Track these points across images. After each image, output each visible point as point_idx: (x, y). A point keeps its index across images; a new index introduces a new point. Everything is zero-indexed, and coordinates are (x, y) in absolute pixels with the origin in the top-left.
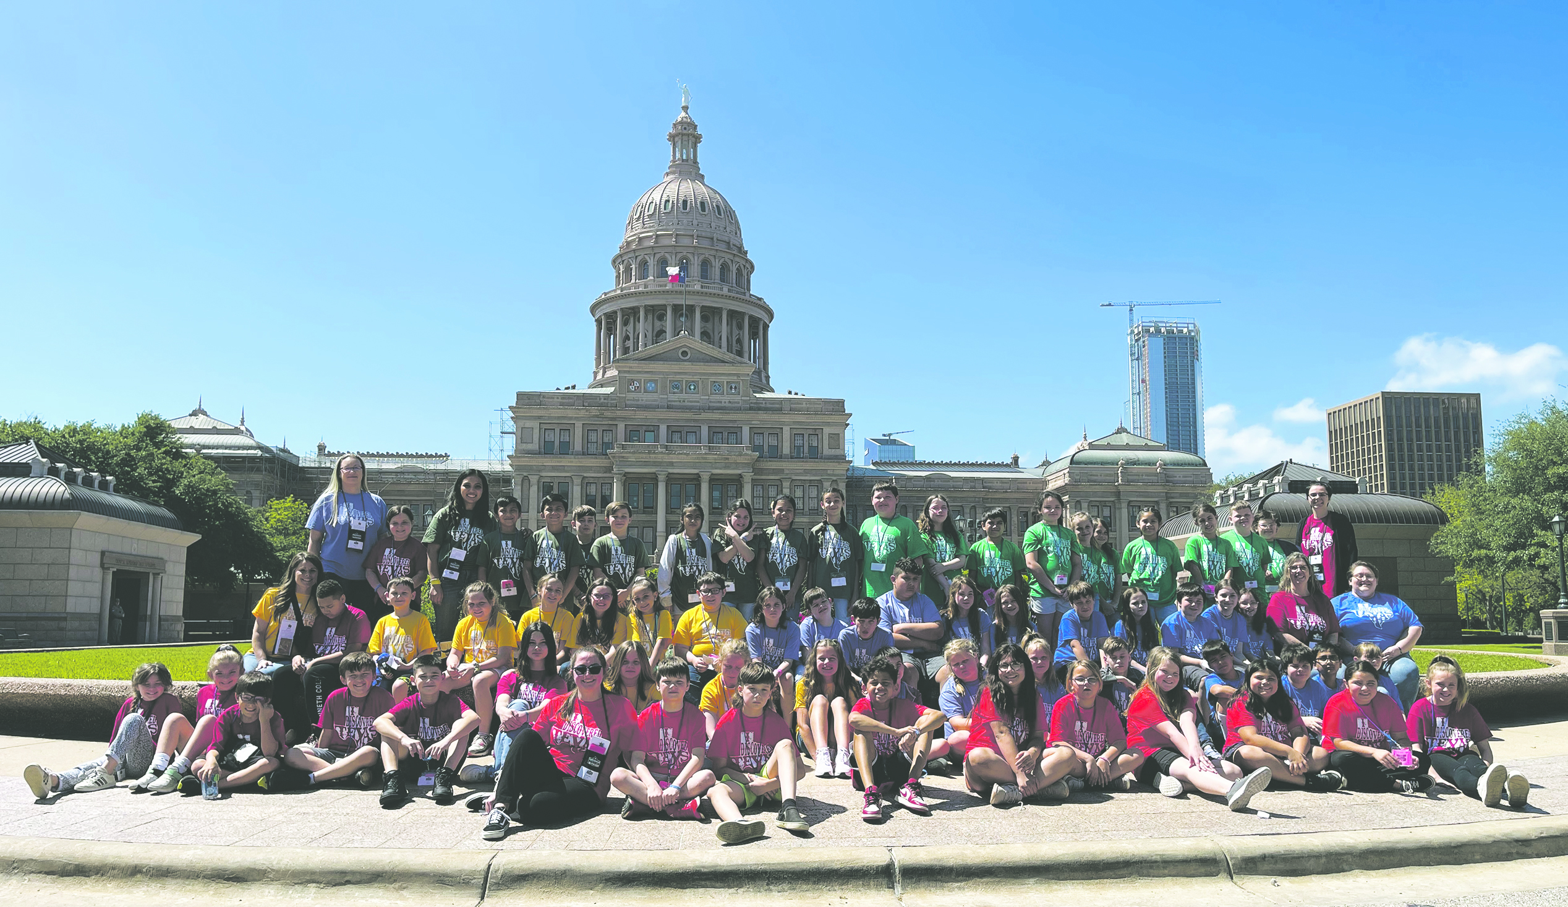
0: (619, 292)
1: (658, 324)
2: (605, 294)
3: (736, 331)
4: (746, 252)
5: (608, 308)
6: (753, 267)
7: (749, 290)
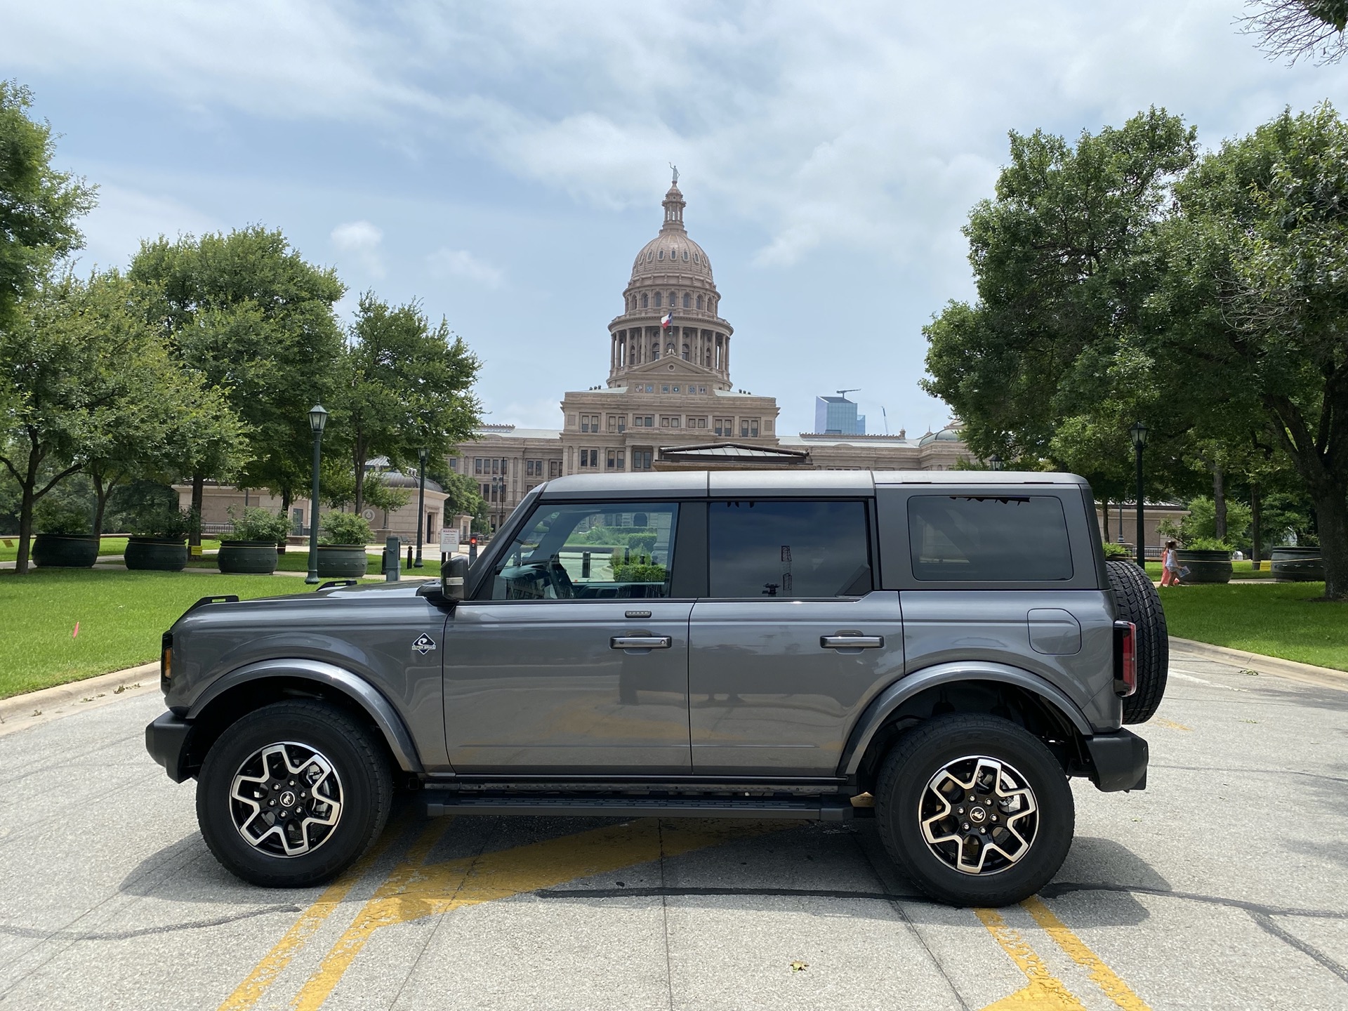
0: (628, 317)
1: (654, 340)
2: (619, 317)
3: (706, 344)
4: (715, 287)
5: (620, 328)
6: (719, 297)
7: (716, 313)
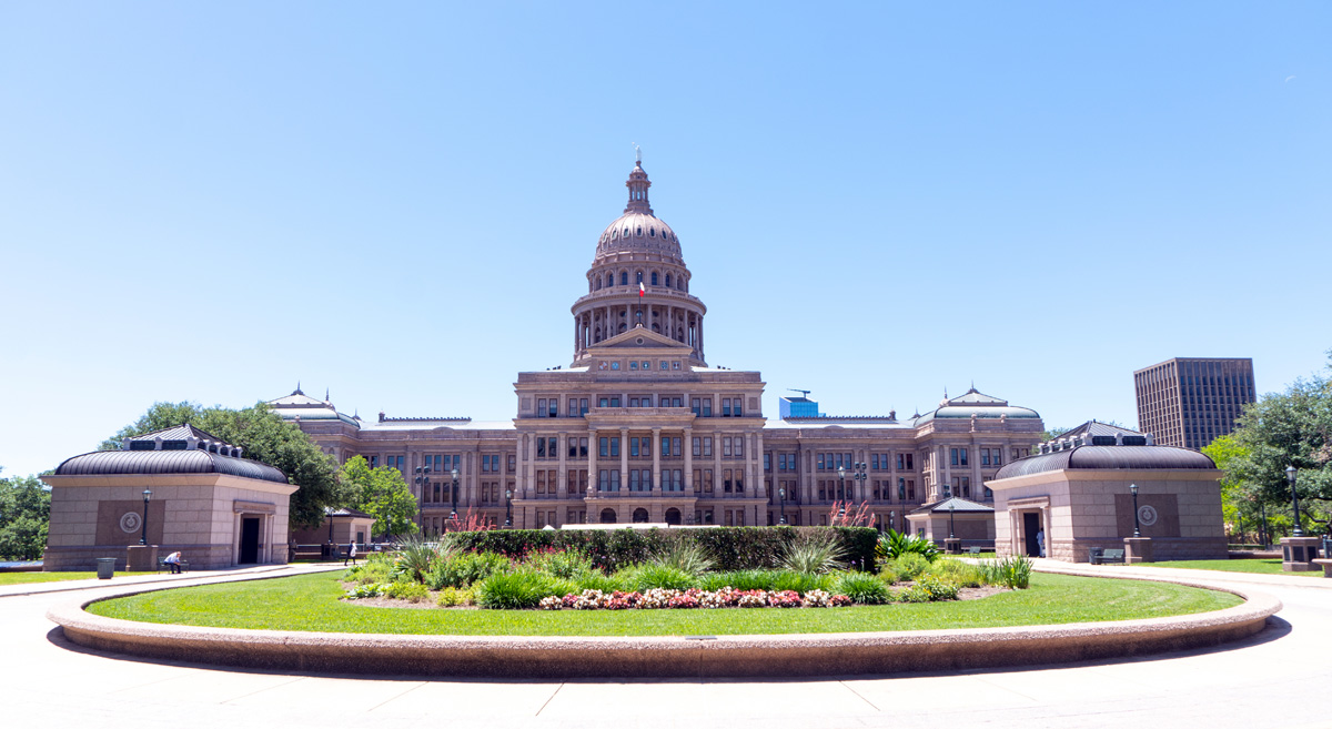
0: (592, 298)
1: (620, 319)
2: (582, 299)
4: (685, 265)
5: (584, 309)
7: (687, 292)
